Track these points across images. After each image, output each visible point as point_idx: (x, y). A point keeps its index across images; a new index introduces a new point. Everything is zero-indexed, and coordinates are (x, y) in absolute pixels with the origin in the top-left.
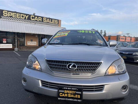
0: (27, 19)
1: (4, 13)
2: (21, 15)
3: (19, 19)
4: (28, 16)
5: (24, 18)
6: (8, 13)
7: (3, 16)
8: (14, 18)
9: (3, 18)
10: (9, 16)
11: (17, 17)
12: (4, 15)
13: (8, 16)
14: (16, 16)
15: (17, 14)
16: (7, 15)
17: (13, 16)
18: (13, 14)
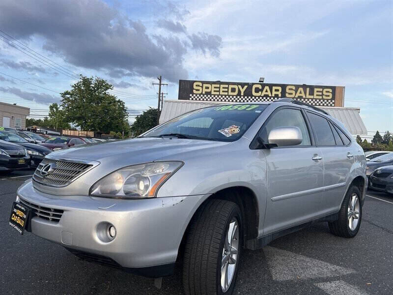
0: (242, 94)
1: (195, 87)
2: (231, 86)
3: (225, 96)
4: (246, 87)
5: (236, 93)
6: (202, 87)
7: (193, 94)
8: (214, 95)
9: (192, 99)
10: (204, 93)
11: (221, 93)
12: (194, 91)
13: (202, 93)
14: (219, 91)
15: (222, 86)
16: (200, 92)
17: (213, 93)
18: (212, 89)
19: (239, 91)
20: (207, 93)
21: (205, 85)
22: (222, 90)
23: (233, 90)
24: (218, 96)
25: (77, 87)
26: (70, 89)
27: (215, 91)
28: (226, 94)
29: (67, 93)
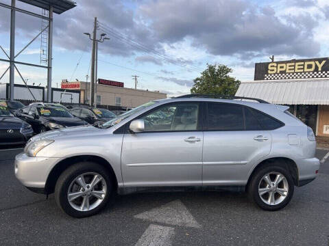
0: (320, 69)
1: (270, 68)
2: (307, 63)
3: (301, 73)
4: (324, 62)
5: (312, 69)
6: (277, 67)
7: (268, 74)
8: (289, 74)
9: (267, 79)
10: (278, 72)
11: (297, 71)
12: (269, 72)
13: (276, 73)
14: (294, 69)
15: (297, 64)
16: (274, 72)
17: (288, 71)
18: (287, 67)
19: (317, 67)
20: (281, 72)
21: (279, 65)
22: (297, 67)
23: (310, 66)
24: (293, 74)
25: (205, 73)
26: (200, 76)
27: (290, 70)
28: (302, 71)
29: (197, 79)
